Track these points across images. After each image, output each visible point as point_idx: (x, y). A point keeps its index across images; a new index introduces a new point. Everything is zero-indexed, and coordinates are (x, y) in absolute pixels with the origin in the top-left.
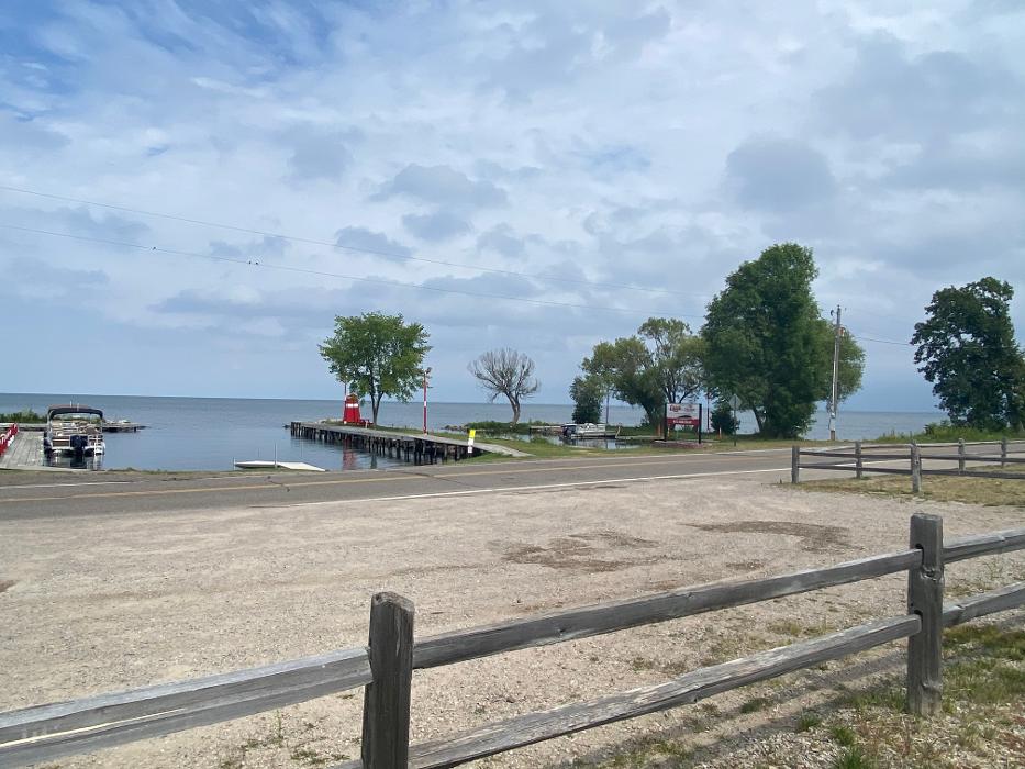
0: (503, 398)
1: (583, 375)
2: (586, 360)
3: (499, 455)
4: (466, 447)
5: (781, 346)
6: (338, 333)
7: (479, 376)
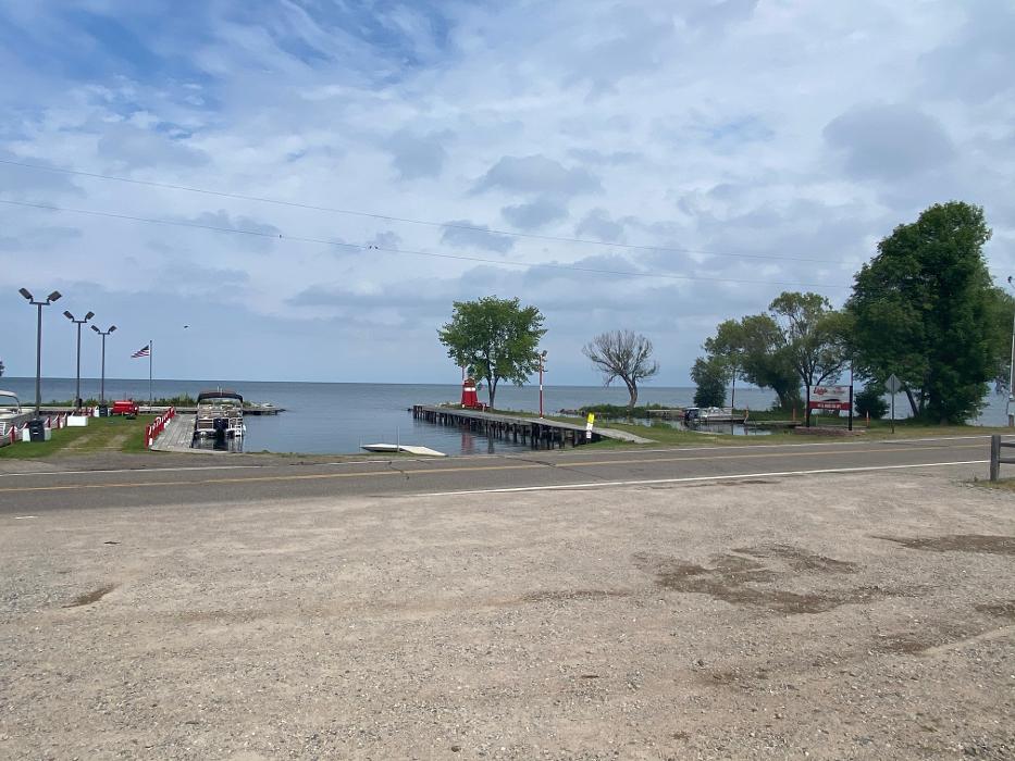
0: (619, 381)
1: (705, 356)
2: (709, 340)
3: (620, 441)
4: (584, 433)
5: (944, 318)
6: (456, 318)
7: (594, 358)
